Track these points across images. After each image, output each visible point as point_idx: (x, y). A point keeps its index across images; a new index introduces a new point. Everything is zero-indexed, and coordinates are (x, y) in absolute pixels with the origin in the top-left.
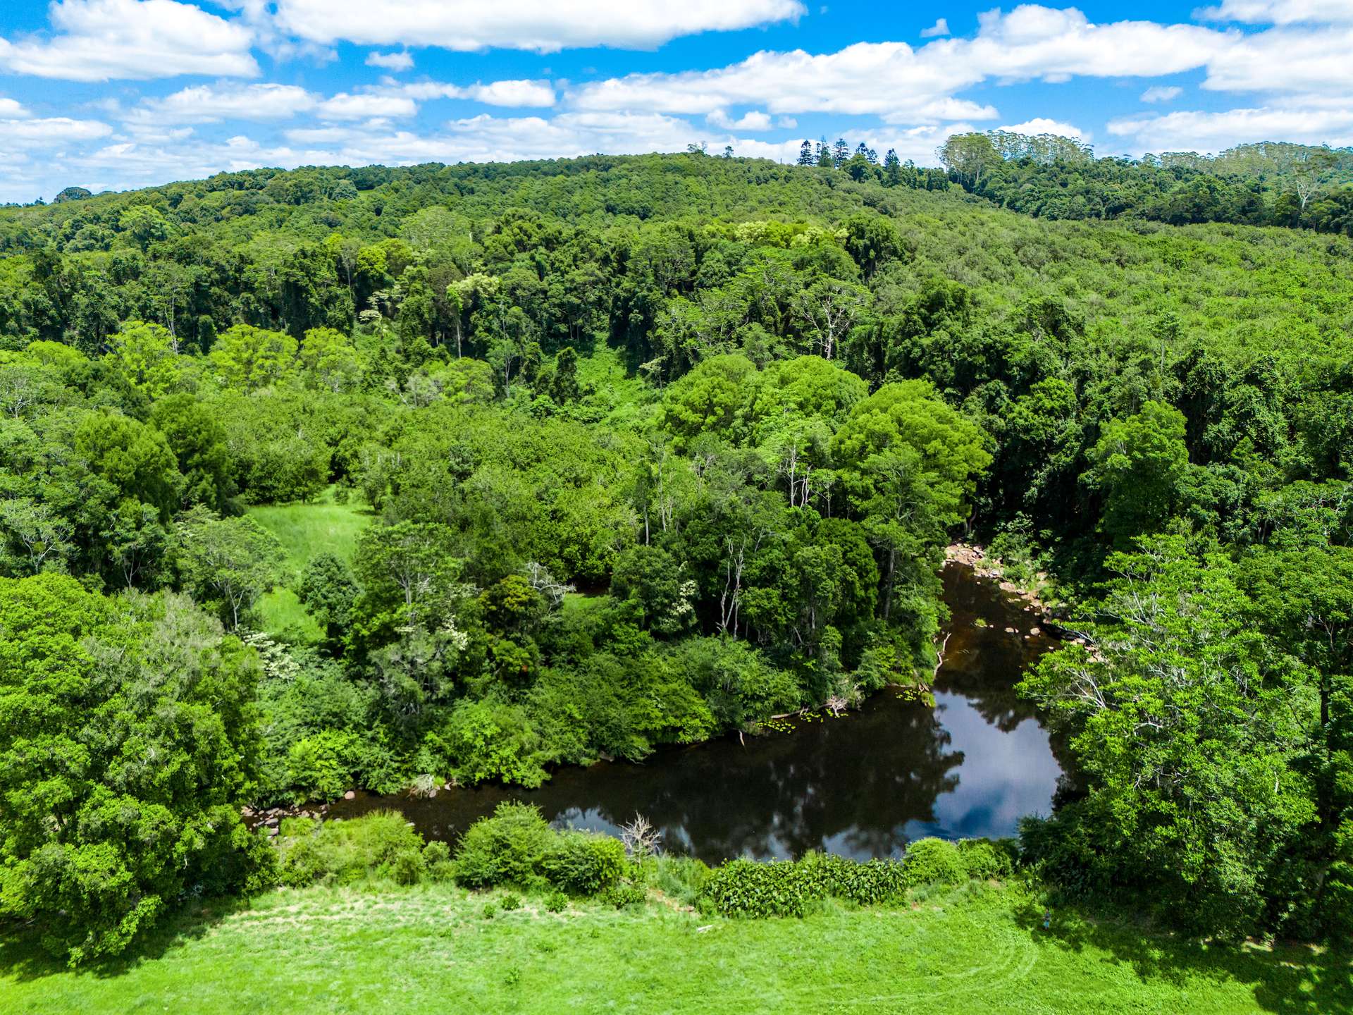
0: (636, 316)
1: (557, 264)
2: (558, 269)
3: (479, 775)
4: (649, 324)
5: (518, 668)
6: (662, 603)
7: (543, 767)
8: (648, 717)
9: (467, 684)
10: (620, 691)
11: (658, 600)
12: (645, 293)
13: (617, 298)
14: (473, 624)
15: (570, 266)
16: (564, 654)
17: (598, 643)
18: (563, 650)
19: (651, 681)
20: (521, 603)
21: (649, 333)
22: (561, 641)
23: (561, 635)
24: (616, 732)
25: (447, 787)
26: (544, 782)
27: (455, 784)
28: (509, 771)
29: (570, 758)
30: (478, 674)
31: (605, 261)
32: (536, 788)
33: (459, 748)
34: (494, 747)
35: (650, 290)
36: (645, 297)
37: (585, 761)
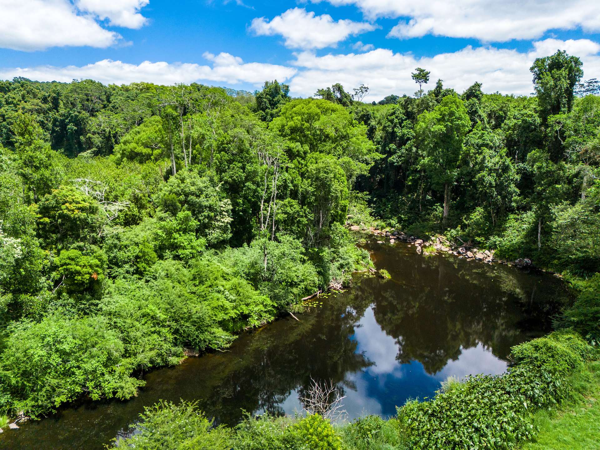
0: (71, 127)
1: (10, 100)
2: (12, 103)
3: (58, 401)
4: (81, 131)
5: (87, 276)
6: (209, 217)
7: (132, 375)
8: (223, 309)
9: (22, 303)
10: (194, 289)
11: (206, 213)
12: (76, 113)
13: (55, 120)
14: (25, 232)
15: (20, 101)
16: (127, 266)
17: (160, 251)
18: (126, 263)
19: (216, 279)
20: (82, 209)
21: (82, 137)
22: (121, 255)
23: (120, 249)
24: (200, 325)
25: (13, 426)
26: (140, 389)
27: (24, 419)
28: (96, 386)
29: (159, 360)
30: (35, 291)
31: (45, 100)
32: (132, 398)
33: (25, 374)
34: (73, 363)
35: (79, 113)
36: (76, 116)
37: (174, 360)
